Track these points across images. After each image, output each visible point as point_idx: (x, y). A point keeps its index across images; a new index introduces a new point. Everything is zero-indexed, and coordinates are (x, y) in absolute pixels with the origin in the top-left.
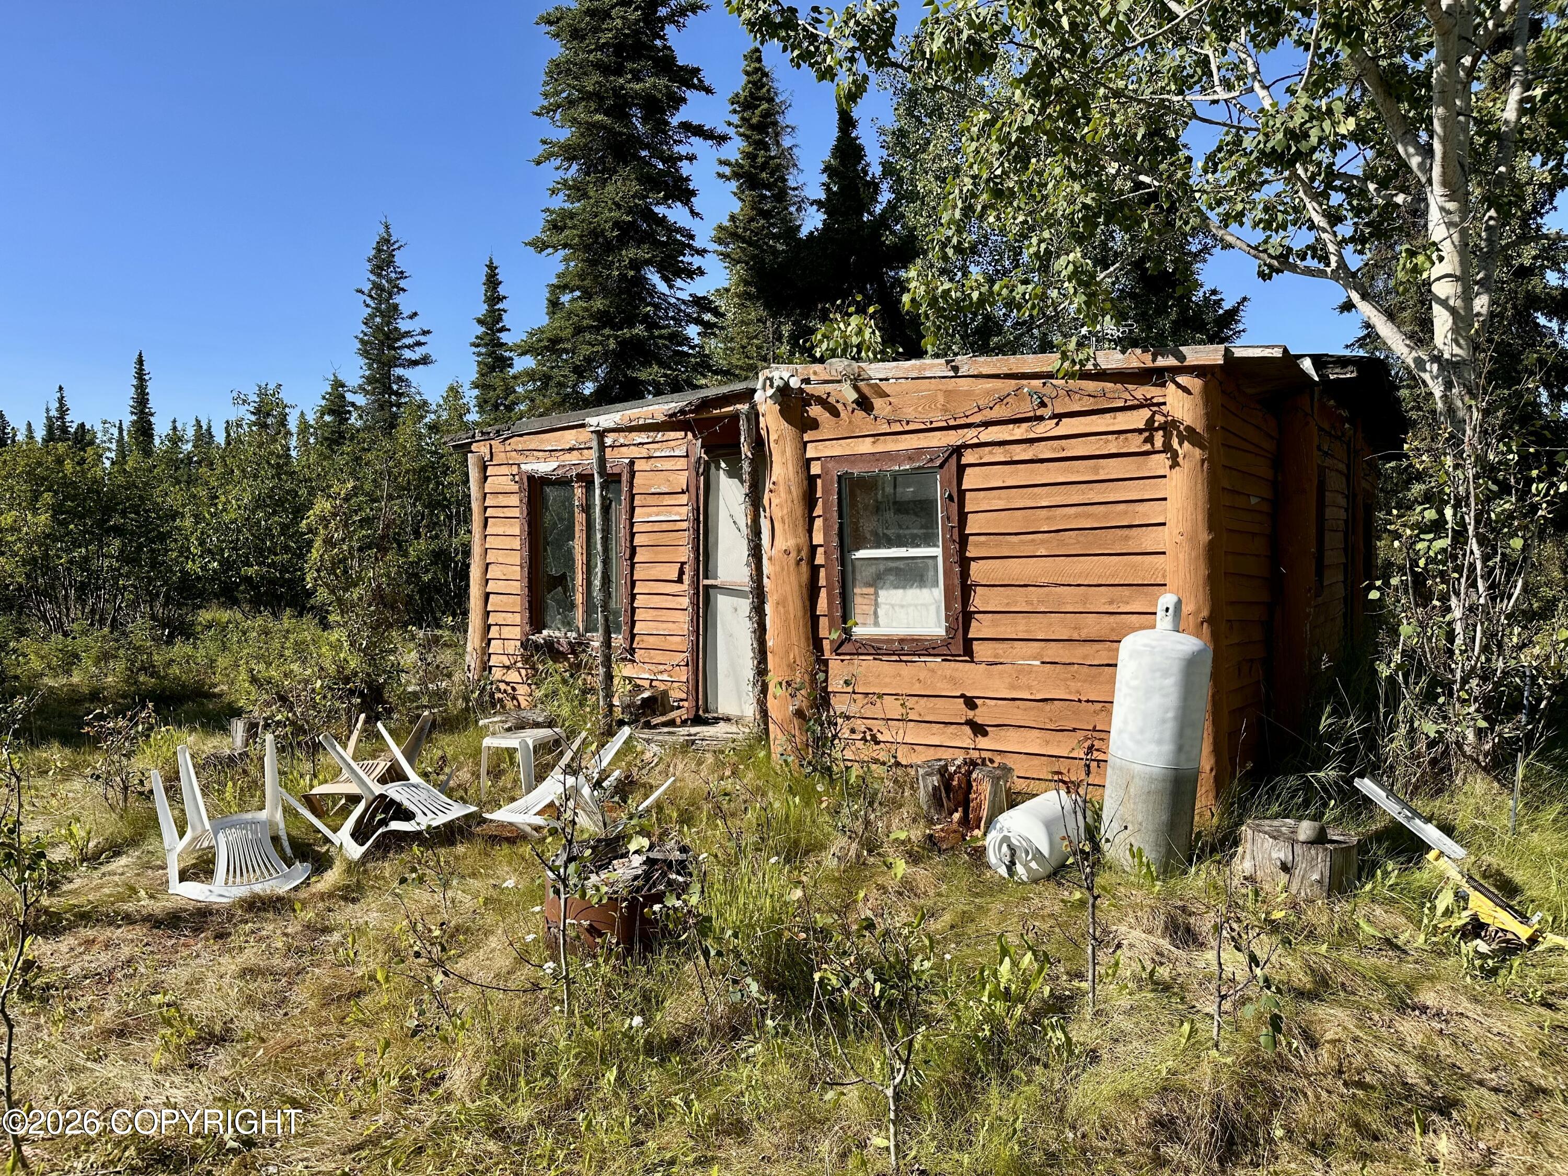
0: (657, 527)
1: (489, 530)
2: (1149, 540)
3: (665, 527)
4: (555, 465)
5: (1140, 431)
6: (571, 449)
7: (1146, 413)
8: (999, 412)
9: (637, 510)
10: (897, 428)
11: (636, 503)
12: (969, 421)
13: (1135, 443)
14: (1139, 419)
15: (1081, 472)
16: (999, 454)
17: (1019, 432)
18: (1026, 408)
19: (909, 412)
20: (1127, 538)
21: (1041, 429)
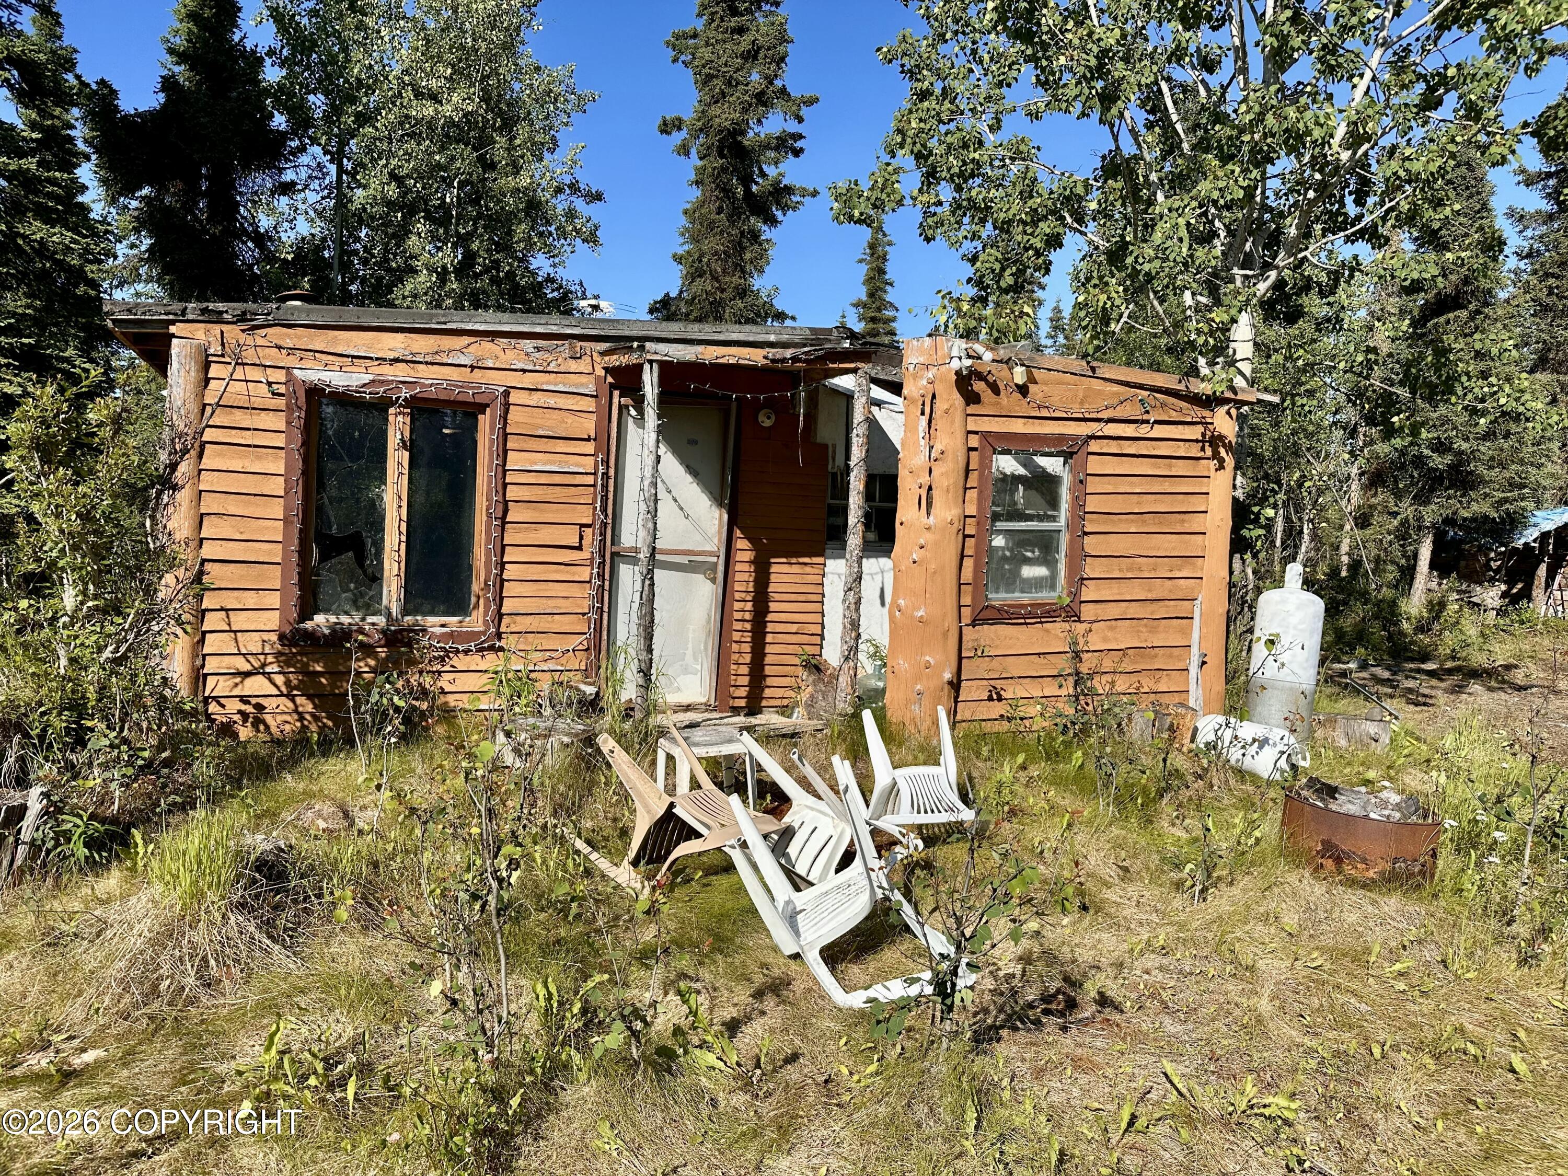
0: (544, 479)
1: (206, 463)
2: (1195, 523)
3: (557, 479)
4: (367, 378)
5: (1197, 441)
6: (397, 360)
7: (1200, 428)
8: (1119, 413)
9: (510, 455)
10: (1045, 413)
11: (510, 445)
12: (1099, 416)
13: (1195, 451)
14: (1195, 432)
15: (1161, 468)
16: (1113, 447)
17: (1128, 430)
18: (1134, 411)
19: (1055, 401)
20: (1183, 521)
21: (1144, 430)
